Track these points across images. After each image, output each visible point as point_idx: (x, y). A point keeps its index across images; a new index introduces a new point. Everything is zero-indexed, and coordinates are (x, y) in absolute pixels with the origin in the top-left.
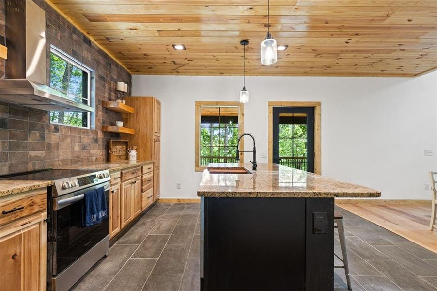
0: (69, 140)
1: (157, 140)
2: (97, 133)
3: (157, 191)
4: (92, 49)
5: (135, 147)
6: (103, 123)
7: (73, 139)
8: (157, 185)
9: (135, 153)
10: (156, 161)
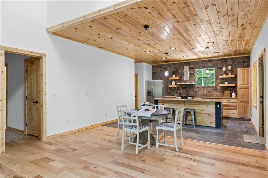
0: (202, 90)
1: (242, 88)
2: (216, 87)
3: (245, 114)
4: (213, 62)
5: (233, 92)
6: (221, 83)
7: (204, 90)
8: (245, 111)
9: (234, 95)
10: (242, 99)
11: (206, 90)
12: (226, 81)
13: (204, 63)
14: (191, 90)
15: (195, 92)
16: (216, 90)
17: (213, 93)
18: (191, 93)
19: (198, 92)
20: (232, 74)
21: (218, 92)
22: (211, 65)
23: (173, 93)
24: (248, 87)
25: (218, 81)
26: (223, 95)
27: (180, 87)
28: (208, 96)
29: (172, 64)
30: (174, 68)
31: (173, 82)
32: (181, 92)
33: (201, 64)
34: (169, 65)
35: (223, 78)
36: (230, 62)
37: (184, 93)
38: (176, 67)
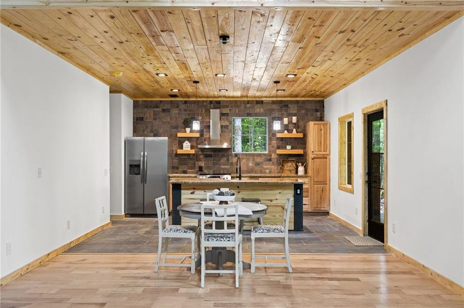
0: (245, 160)
1: (316, 158)
2: (271, 155)
4: (264, 105)
5: (300, 164)
6: (279, 148)
7: (248, 160)
8: (321, 198)
9: (301, 169)
10: (317, 177)
11: (251, 160)
12: (289, 145)
13: (248, 106)
14: (223, 160)
15: (232, 164)
16: (270, 160)
17: (265, 167)
18: (223, 167)
20: (297, 132)
21: (273, 164)
22: (262, 110)
23: (184, 168)
24: (326, 156)
25: (274, 142)
26: (282, 169)
27: (200, 155)
28: (256, 173)
29: (182, 101)
30: (185, 110)
31: (187, 142)
32: (203, 165)
33: (242, 107)
34: (176, 105)
35: (282, 139)
36: (293, 109)
37: (209, 167)
38: (190, 110)
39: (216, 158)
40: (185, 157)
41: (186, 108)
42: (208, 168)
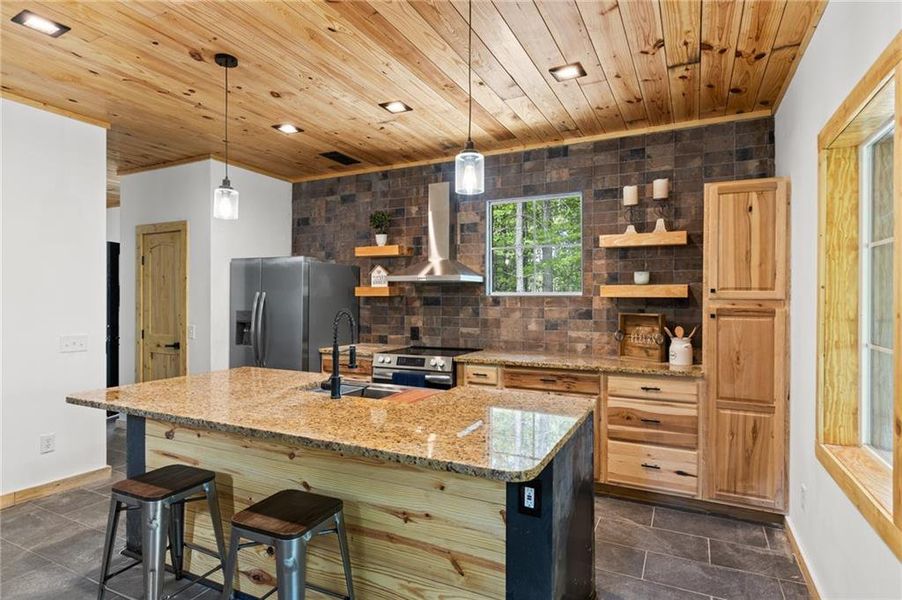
0: (518, 315)
1: (729, 313)
2: (590, 301)
3: (746, 478)
4: (572, 158)
5: (679, 331)
6: (613, 279)
7: (526, 314)
8: (748, 460)
9: (680, 347)
10: (732, 380)
11: (535, 314)
12: (642, 269)
13: (528, 165)
14: (466, 313)
15: (485, 323)
16: (588, 315)
17: (573, 334)
18: (464, 330)
19: (498, 327)
20: (670, 227)
21: (597, 327)
22: (565, 174)
23: (382, 330)
25: (600, 264)
26: (622, 349)
27: (414, 299)
28: (546, 351)
29: (377, 173)
30: (385, 194)
31: (379, 268)
32: (420, 324)
33: (513, 171)
34: (365, 184)
35: (624, 252)
36: (661, 158)
37: (433, 329)
38: (395, 194)
39: (450, 309)
40: (383, 305)
41: (385, 189)
42: (432, 332)
